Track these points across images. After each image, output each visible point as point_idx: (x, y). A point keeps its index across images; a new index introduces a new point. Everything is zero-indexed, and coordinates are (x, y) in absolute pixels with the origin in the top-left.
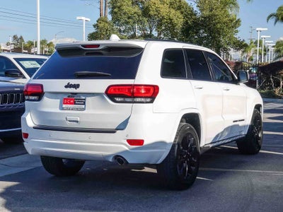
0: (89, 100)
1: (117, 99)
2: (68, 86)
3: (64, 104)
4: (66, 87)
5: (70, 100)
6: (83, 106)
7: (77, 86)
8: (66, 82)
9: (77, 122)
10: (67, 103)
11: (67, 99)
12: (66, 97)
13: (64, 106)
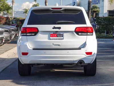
0: (65, 34)
1: (80, 34)
2: (54, 28)
3: (51, 37)
4: (53, 28)
5: (54, 35)
6: (62, 38)
7: (60, 28)
8: (53, 26)
9: (59, 45)
10: (52, 37)
11: (52, 35)
12: (52, 33)
13: (51, 38)
